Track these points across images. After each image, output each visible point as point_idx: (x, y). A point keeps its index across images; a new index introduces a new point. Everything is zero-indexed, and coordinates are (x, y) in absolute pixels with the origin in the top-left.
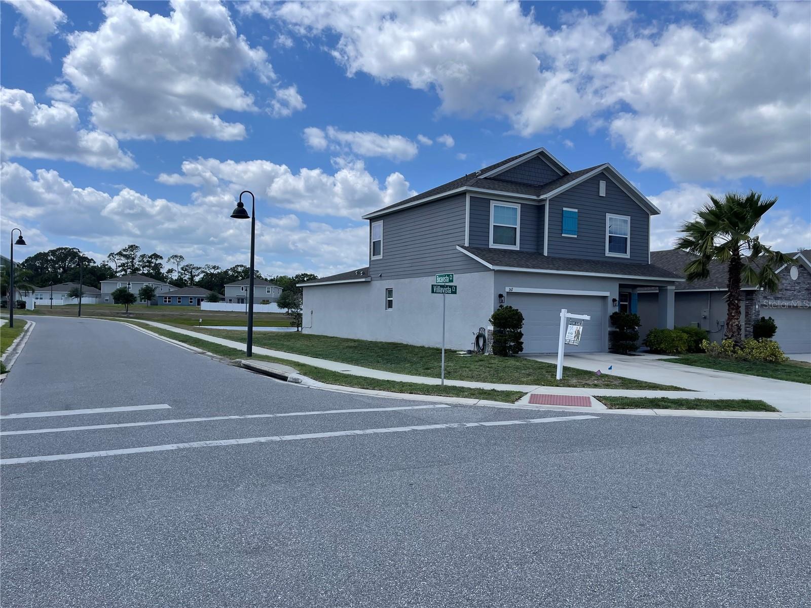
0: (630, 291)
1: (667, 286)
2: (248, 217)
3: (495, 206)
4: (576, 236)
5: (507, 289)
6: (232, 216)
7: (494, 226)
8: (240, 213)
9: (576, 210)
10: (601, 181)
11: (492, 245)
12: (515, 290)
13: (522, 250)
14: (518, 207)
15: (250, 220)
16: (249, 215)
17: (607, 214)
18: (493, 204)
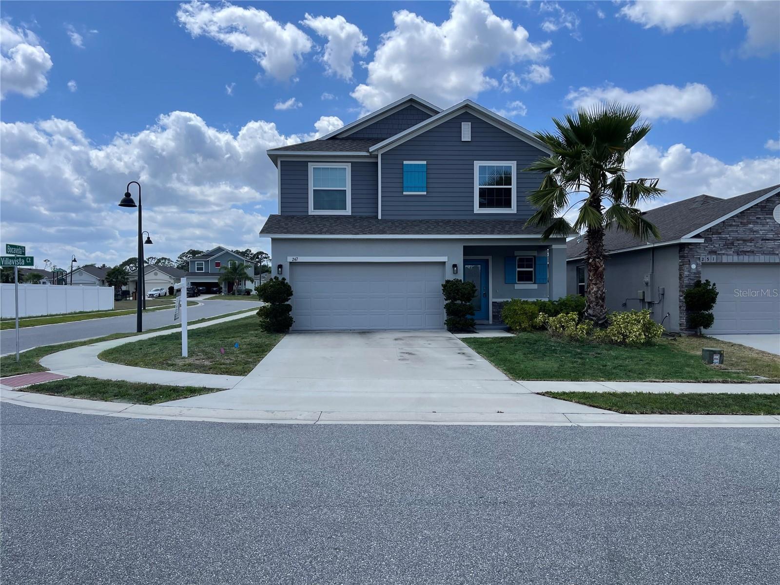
0: (535, 253)
1: (552, 245)
2: (136, 206)
3: (314, 168)
4: (425, 193)
5: (290, 259)
6: (119, 205)
7: (314, 190)
8: (128, 202)
9: (425, 162)
10: (462, 123)
11: (312, 211)
12: (301, 259)
13: (354, 214)
14: (348, 167)
15: (138, 207)
16: (136, 204)
17: (475, 161)
18: (311, 167)
